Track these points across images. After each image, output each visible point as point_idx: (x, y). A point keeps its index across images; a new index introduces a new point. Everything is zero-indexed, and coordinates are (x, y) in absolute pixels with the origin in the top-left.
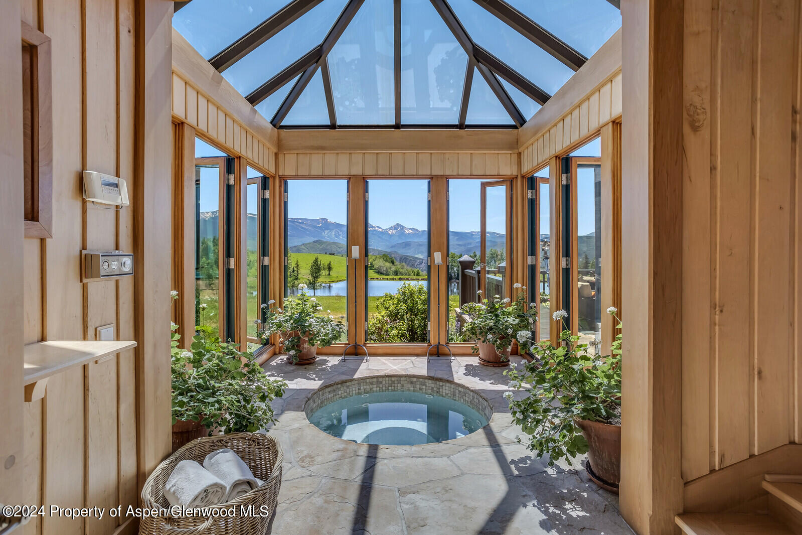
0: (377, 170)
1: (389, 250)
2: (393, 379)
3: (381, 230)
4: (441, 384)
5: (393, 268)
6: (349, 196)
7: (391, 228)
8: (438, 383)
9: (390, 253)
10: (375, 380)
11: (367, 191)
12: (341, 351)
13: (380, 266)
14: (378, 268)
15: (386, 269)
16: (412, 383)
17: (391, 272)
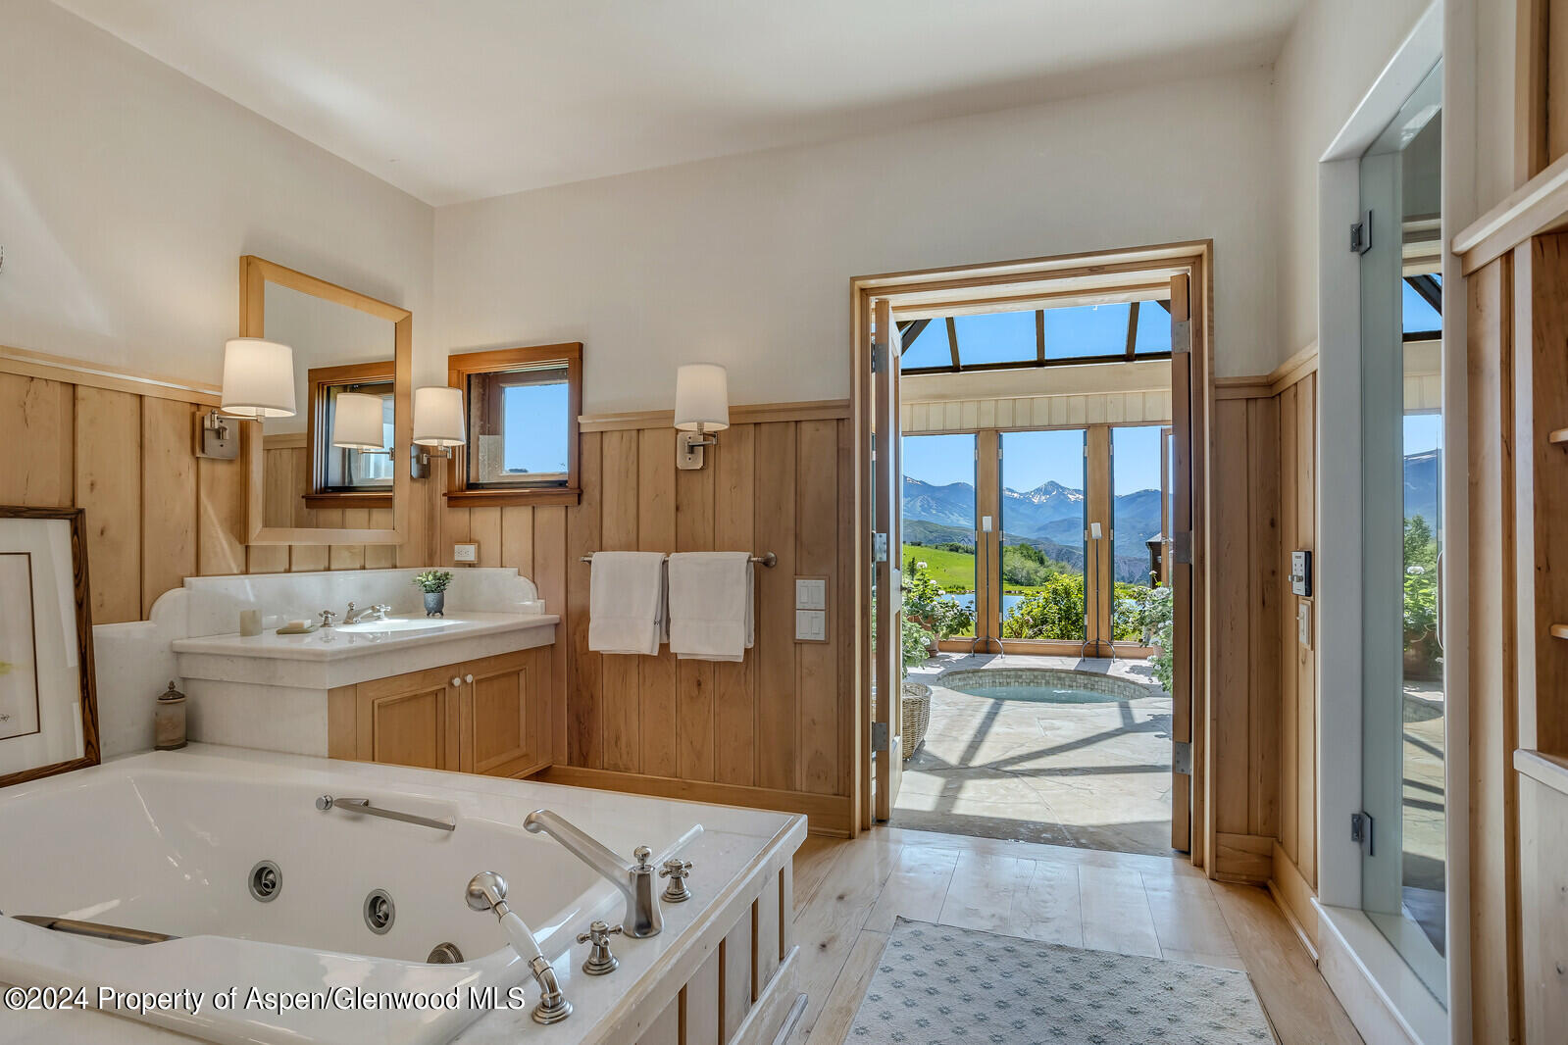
0: (1014, 421)
1: (1033, 536)
2: (1036, 673)
3: (1016, 495)
4: (1097, 679)
5: (1043, 572)
6: (977, 455)
7: (1038, 491)
8: (1093, 678)
9: (1036, 542)
10: (1013, 673)
11: (1000, 446)
12: (967, 647)
13: (1015, 568)
14: (1010, 572)
15: (1028, 573)
16: (1059, 679)
17: (1038, 579)
